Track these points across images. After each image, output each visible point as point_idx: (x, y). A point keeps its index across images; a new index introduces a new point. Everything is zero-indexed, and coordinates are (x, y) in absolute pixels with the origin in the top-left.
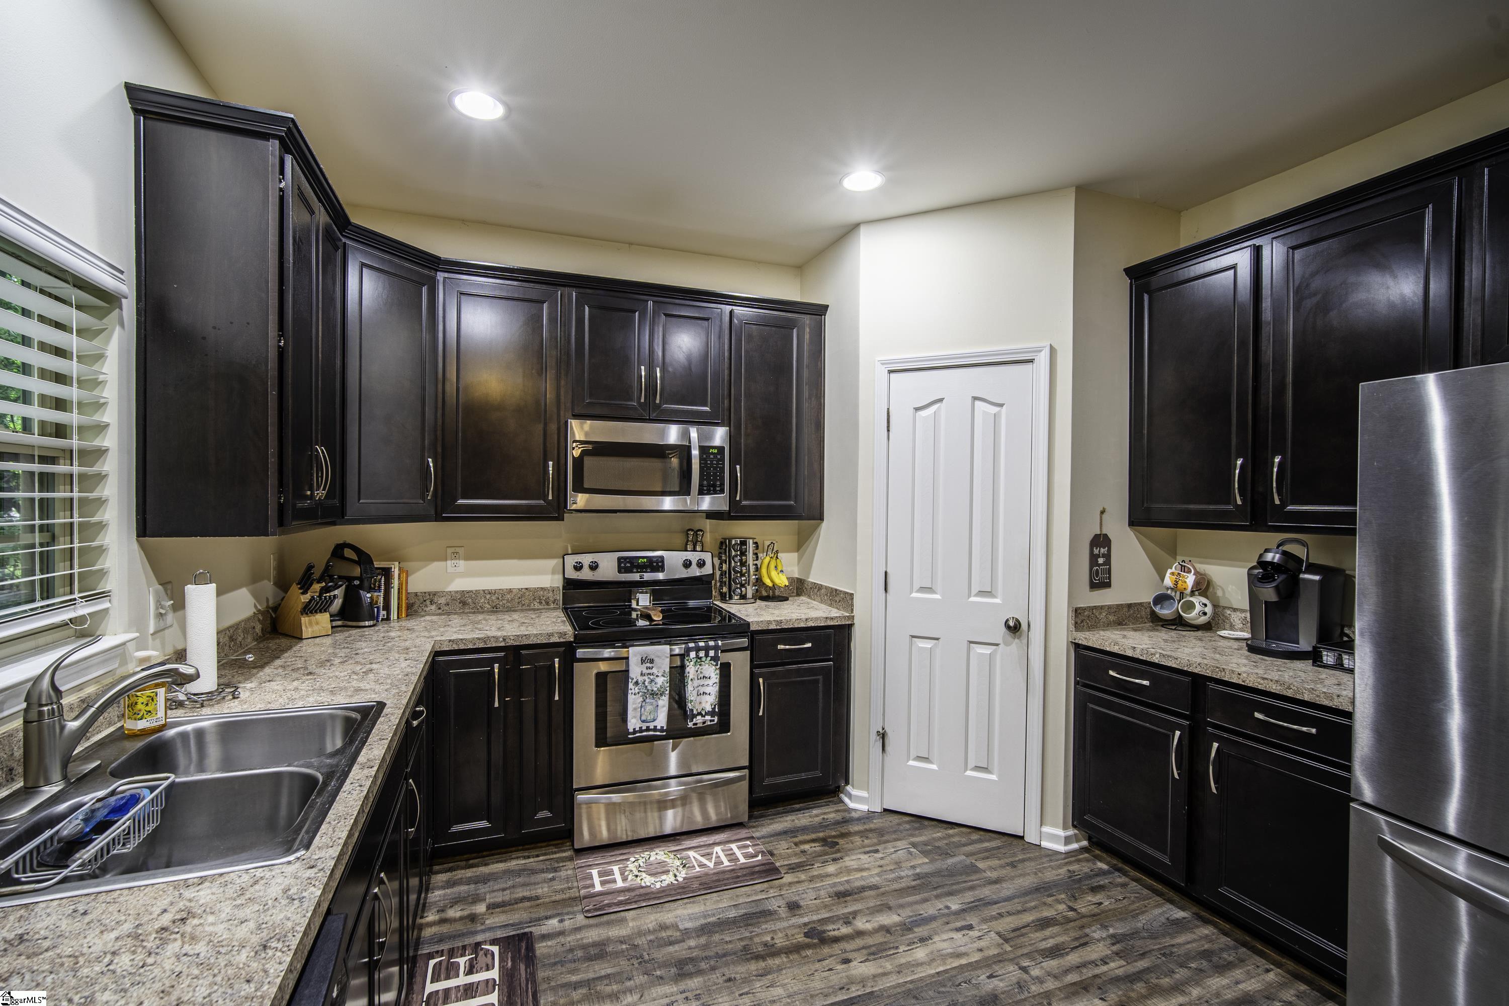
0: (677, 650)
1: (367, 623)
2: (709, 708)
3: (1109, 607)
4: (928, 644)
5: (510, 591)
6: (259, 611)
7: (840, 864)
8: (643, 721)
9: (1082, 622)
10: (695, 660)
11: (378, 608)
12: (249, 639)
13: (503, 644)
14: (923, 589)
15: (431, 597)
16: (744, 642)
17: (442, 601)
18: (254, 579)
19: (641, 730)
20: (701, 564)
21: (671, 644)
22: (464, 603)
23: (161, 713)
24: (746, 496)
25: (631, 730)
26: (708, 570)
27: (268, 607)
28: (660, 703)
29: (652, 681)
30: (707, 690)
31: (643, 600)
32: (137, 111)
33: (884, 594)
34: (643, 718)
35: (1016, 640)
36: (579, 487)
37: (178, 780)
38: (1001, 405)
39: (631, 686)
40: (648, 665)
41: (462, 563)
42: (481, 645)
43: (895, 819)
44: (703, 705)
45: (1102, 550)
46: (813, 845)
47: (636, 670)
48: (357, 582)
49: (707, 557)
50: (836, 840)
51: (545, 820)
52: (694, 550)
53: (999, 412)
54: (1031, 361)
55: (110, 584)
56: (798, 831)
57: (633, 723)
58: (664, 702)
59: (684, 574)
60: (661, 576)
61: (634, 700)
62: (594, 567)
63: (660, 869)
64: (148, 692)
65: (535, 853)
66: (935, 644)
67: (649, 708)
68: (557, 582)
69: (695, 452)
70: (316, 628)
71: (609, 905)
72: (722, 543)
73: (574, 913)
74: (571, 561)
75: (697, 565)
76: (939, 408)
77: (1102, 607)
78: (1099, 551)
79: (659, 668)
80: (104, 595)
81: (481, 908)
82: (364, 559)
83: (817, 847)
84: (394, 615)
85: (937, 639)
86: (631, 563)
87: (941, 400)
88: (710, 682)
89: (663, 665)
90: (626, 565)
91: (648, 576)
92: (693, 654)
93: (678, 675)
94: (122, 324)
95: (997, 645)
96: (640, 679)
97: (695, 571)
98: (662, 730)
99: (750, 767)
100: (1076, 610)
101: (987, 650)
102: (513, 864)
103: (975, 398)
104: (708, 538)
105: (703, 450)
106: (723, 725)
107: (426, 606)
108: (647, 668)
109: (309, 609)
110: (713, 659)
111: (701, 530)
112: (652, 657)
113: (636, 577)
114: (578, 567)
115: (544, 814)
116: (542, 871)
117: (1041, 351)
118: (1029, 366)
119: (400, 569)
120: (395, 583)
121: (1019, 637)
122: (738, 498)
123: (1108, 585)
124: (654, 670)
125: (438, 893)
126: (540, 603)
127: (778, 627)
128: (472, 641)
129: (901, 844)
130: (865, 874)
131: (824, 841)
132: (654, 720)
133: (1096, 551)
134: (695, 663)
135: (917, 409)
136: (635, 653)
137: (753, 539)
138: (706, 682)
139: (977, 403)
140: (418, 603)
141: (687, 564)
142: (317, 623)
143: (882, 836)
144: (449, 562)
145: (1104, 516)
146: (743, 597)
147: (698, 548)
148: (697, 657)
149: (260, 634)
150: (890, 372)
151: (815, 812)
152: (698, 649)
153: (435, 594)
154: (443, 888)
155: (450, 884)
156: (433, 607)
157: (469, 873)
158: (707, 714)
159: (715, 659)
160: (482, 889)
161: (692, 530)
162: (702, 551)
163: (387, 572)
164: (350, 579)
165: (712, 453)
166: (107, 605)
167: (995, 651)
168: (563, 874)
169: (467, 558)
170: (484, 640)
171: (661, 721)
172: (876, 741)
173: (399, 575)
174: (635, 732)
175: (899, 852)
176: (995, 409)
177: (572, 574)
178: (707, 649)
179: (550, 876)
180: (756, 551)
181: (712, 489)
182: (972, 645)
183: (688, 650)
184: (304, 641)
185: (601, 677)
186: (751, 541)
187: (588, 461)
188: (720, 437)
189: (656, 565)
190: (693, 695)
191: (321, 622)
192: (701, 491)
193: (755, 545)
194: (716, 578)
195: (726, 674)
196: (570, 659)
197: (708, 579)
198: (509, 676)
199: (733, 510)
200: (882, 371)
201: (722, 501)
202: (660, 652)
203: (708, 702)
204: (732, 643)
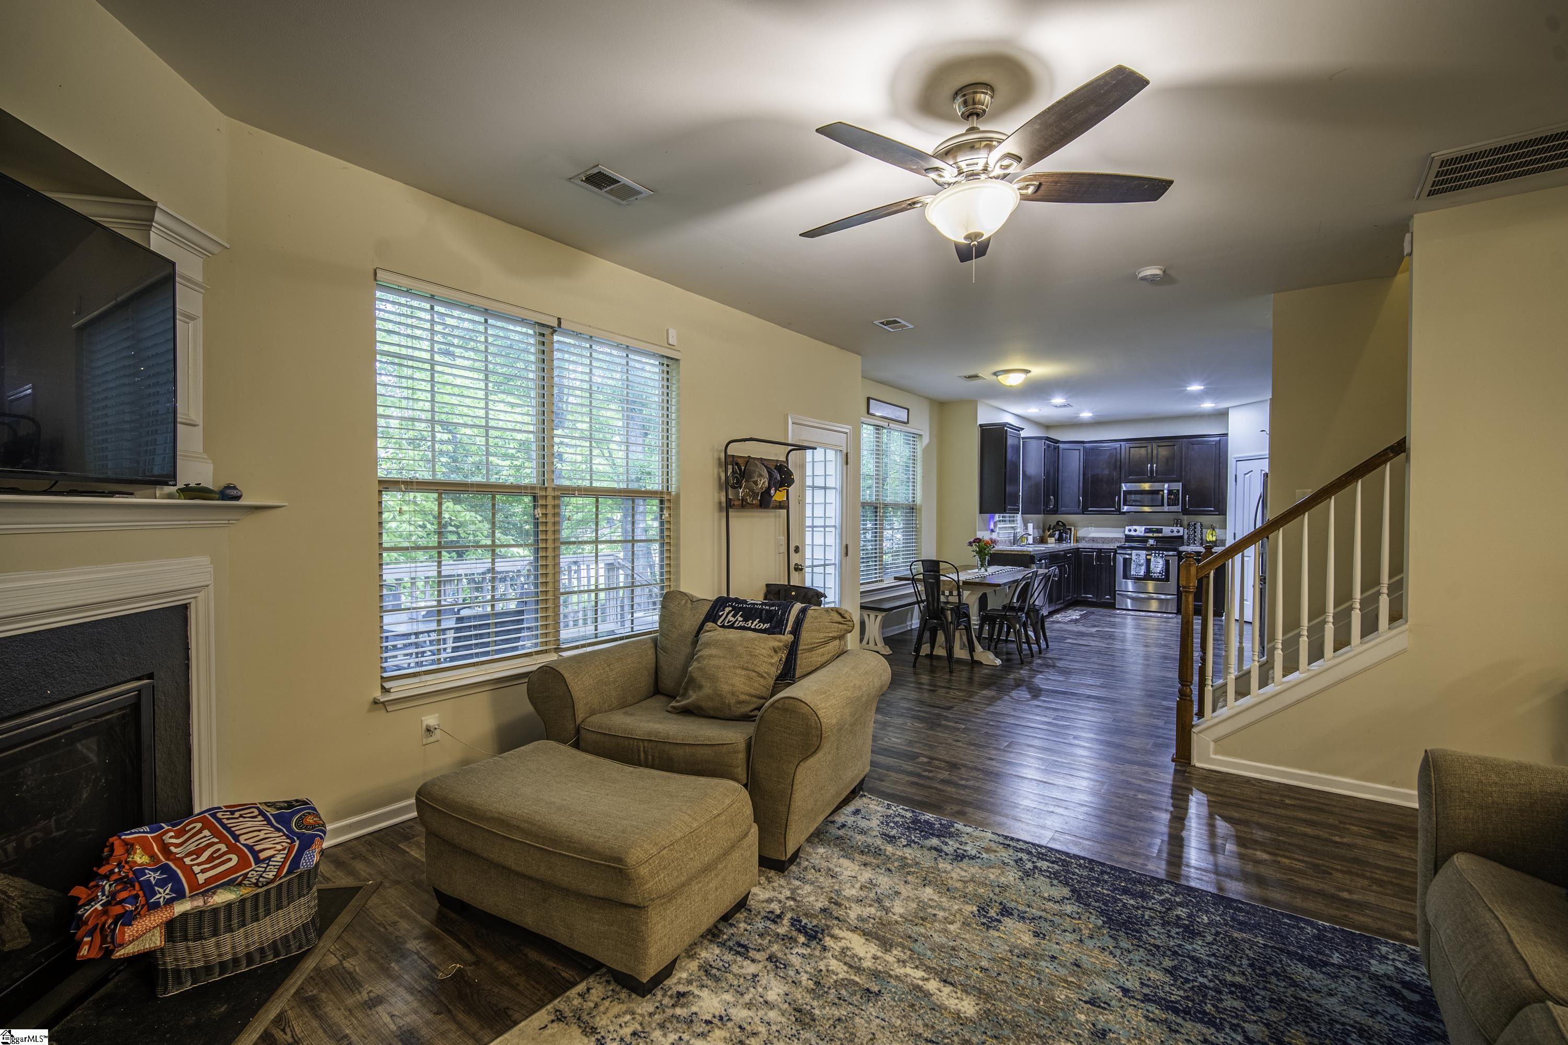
0: (1148, 553)
1: (1063, 541)
2: (1158, 573)
5: (1109, 536)
6: (1038, 536)
8: (1137, 574)
10: (1154, 557)
11: (1067, 537)
16: (1175, 554)
17: (1085, 538)
18: (1041, 524)
20: (1178, 532)
21: (1146, 552)
22: (1094, 540)
24: (1190, 507)
25: (1131, 575)
26: (1181, 534)
27: (1041, 536)
28: (1142, 568)
29: (1139, 562)
30: (1159, 566)
31: (1151, 542)
34: (1136, 572)
36: (1125, 504)
39: (1132, 562)
41: (1093, 528)
42: (1091, 547)
47: (1134, 557)
48: (1062, 531)
49: (1181, 529)
52: (1176, 526)
57: (1133, 572)
59: (1170, 535)
60: (1160, 535)
61: (1133, 566)
62: (1135, 531)
65: (1107, 607)
67: (1138, 569)
68: (1122, 536)
69: (1166, 491)
72: (1188, 524)
74: (1127, 528)
75: (1176, 532)
76: (1251, 474)
82: (1064, 525)
84: (1072, 540)
86: (1150, 530)
87: (1252, 471)
88: (1160, 564)
89: (1143, 557)
90: (1147, 531)
91: (1155, 535)
93: (1148, 562)
96: (1135, 560)
97: (1175, 534)
98: (1143, 577)
103: (1262, 470)
104: (1185, 523)
105: (1169, 491)
106: (1167, 579)
107: (1082, 539)
108: (1138, 558)
109: (1051, 536)
111: (1179, 519)
112: (1139, 555)
113: (1151, 535)
114: (1130, 531)
115: (1107, 599)
119: (1073, 528)
120: (1073, 533)
122: (1188, 507)
124: (1140, 558)
126: (1118, 542)
132: (1140, 573)
135: (1244, 475)
136: (1134, 552)
137: (1200, 523)
140: (1080, 537)
141: (1172, 532)
144: (1091, 528)
146: (1195, 544)
147: (1178, 526)
150: (1238, 461)
152: (1155, 554)
156: (1084, 541)
159: (1162, 557)
161: (1176, 519)
162: (1180, 527)
163: (1070, 529)
164: (1060, 530)
165: (1174, 492)
169: (1095, 527)
171: (1142, 573)
173: (1073, 530)
174: (1133, 575)
177: (1127, 532)
178: (1159, 554)
180: (1202, 527)
181: (1174, 504)
183: (1152, 554)
184: (1049, 544)
185: (1125, 560)
187: (1128, 496)
188: (1178, 486)
189: (1160, 531)
190: (1152, 566)
191: (1053, 540)
192: (1169, 505)
193: (1201, 525)
194: (1186, 537)
195: (1167, 563)
196: (1115, 553)
197: (1182, 537)
198: (1099, 557)
199: (1185, 512)
200: (1234, 461)
201: (1178, 508)
202: (1143, 553)
203: (1158, 570)
204: (1171, 553)
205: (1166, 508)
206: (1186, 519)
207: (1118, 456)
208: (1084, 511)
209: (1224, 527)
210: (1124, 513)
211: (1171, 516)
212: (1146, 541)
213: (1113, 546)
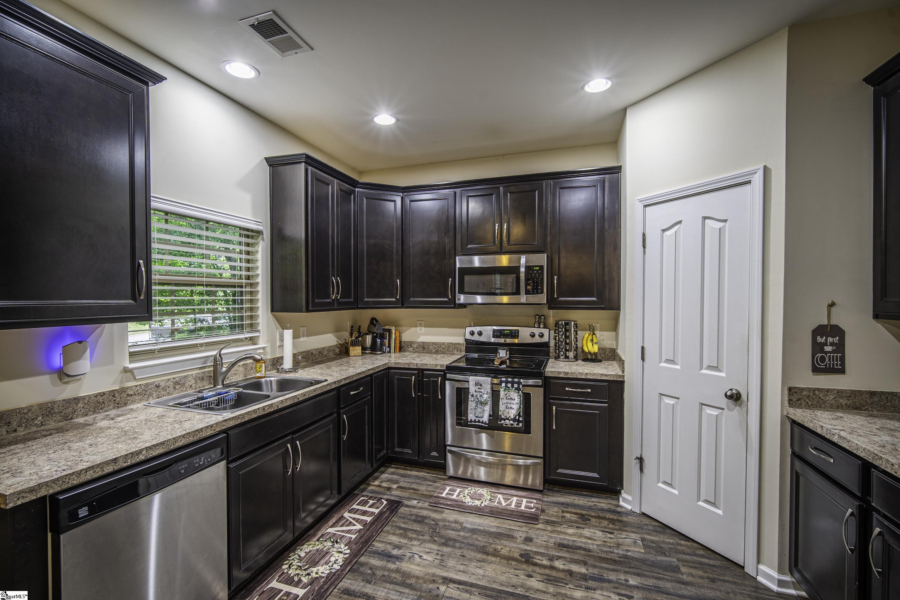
0: (496, 381)
1: (378, 353)
2: (512, 417)
3: (839, 391)
4: (671, 401)
5: (444, 344)
6: (340, 344)
7: (580, 531)
8: (476, 417)
9: (799, 400)
10: (505, 388)
11: (386, 346)
12: (331, 354)
13: (416, 367)
14: (668, 361)
15: (411, 344)
16: (539, 382)
17: (415, 346)
18: (337, 330)
19: (475, 421)
20: (541, 336)
21: (492, 378)
22: (424, 348)
23: (264, 372)
24: (559, 295)
25: (469, 420)
26: (545, 339)
27: (345, 343)
28: (485, 408)
29: (481, 396)
30: (513, 406)
31: (503, 354)
32: (270, 166)
33: (642, 362)
34: (476, 415)
35: (738, 408)
36: (462, 291)
37: (244, 391)
38: (725, 221)
39: (470, 397)
40: (479, 387)
41: (423, 328)
42: (407, 367)
43: (646, 521)
44: (510, 414)
45: (830, 340)
46: (573, 515)
47: (472, 389)
48: (375, 335)
49: (546, 332)
50: (591, 518)
51: (435, 457)
52: (539, 327)
53: (724, 226)
54: (749, 182)
55: (260, 328)
56: (571, 505)
57: (471, 416)
58: (487, 409)
59: (530, 340)
60: (516, 341)
61: (471, 405)
62: (480, 334)
63: (480, 497)
64: (260, 364)
65: (433, 472)
66: (677, 402)
67: (479, 410)
68: (461, 340)
69: (522, 270)
70: (355, 352)
71: (441, 504)
72: (556, 323)
73: (425, 501)
74: (468, 330)
75: (539, 335)
76: (679, 228)
77: (828, 390)
78: (826, 340)
79: (485, 389)
80: (259, 331)
81: (395, 486)
82: (379, 324)
83: (574, 517)
84: (392, 350)
85: (678, 398)
86: (501, 333)
87: (680, 222)
88: (515, 402)
89: (487, 388)
90: (497, 334)
91: (509, 341)
92: (503, 385)
93: (495, 395)
94: (263, 240)
95: (723, 409)
96: (475, 394)
97: (537, 339)
98: (485, 424)
99: (544, 458)
100: (790, 389)
101: (715, 412)
102: (421, 474)
103: (705, 218)
104: (551, 321)
105: (528, 268)
106: (527, 429)
107: (409, 348)
108: (479, 388)
109: (356, 344)
110: (516, 389)
111: (543, 316)
112: (481, 383)
113: (502, 340)
114: (472, 333)
115: (434, 454)
116: (429, 481)
117: (756, 173)
118: (748, 187)
119: (395, 330)
120: (393, 336)
121: (740, 405)
122: (556, 296)
123: (842, 371)
124: (482, 390)
125: (386, 475)
126: (458, 351)
127: (566, 376)
128: (404, 364)
129: (633, 536)
130: (589, 541)
131: (582, 516)
132: (482, 417)
133: (820, 340)
134: (505, 390)
135: (664, 231)
136: (472, 379)
137: (574, 321)
138: (512, 402)
139: (707, 221)
140: (405, 346)
141: (533, 335)
142: (356, 350)
143: (626, 527)
144: (418, 328)
145: (833, 309)
146: (567, 357)
147: (541, 326)
148: (506, 386)
149: (338, 352)
150: (645, 206)
151: (593, 499)
152: (507, 382)
153: (412, 342)
154: (389, 474)
155: (393, 473)
156: (411, 349)
157: (402, 472)
158: (512, 420)
159: (518, 389)
160: (402, 479)
161: (538, 315)
162: (544, 328)
163: (389, 331)
164: (373, 333)
165: (536, 270)
166: (259, 334)
167: (721, 413)
168: (436, 484)
169: (425, 327)
170: (408, 364)
171: (486, 419)
172: (636, 463)
173: (395, 333)
174: (471, 421)
175: (627, 539)
176: (721, 224)
177: (468, 336)
178: (513, 383)
179: (430, 483)
180: (576, 329)
181: (535, 291)
182: (703, 406)
183: (501, 382)
184: (351, 357)
185: (459, 392)
186: (573, 323)
187: (467, 278)
188: (541, 259)
189: (514, 334)
190: (502, 407)
191: (357, 350)
192: (527, 292)
193: (576, 325)
194: (552, 344)
195: (526, 399)
196: (444, 379)
197: (546, 345)
198: (420, 383)
199: (552, 304)
200: (640, 206)
201: (542, 298)
202: (486, 381)
203: (512, 413)
204: (531, 382)
205: (523, 298)
206: (552, 315)
207: (451, 211)
208: (403, 303)
209: (615, 326)
210: (463, 306)
211: (531, 311)
212: (496, 351)
213: (444, 361)
